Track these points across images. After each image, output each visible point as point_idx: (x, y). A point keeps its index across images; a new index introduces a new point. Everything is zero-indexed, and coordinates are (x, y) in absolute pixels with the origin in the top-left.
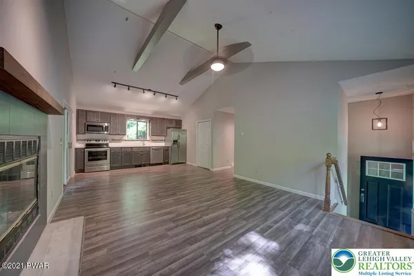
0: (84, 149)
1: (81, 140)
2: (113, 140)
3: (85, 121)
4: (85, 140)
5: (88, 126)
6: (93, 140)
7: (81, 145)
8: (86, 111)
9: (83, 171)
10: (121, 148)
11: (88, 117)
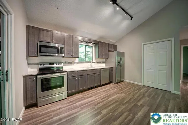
0: (36, 76)
1: (34, 64)
2: (66, 63)
3: (36, 41)
4: (38, 64)
5: (41, 46)
6: (47, 63)
7: (33, 71)
8: (39, 29)
9: (35, 105)
10: (78, 71)
11: (41, 36)
